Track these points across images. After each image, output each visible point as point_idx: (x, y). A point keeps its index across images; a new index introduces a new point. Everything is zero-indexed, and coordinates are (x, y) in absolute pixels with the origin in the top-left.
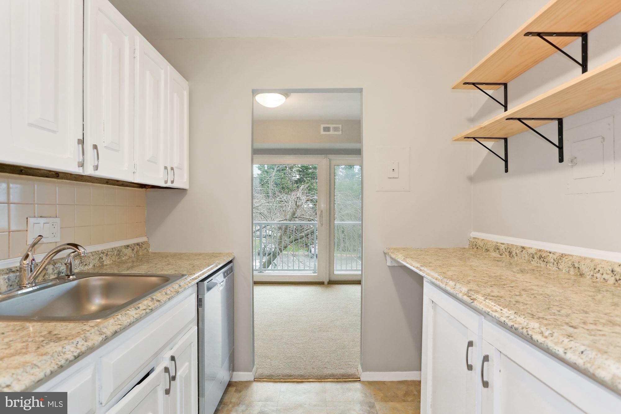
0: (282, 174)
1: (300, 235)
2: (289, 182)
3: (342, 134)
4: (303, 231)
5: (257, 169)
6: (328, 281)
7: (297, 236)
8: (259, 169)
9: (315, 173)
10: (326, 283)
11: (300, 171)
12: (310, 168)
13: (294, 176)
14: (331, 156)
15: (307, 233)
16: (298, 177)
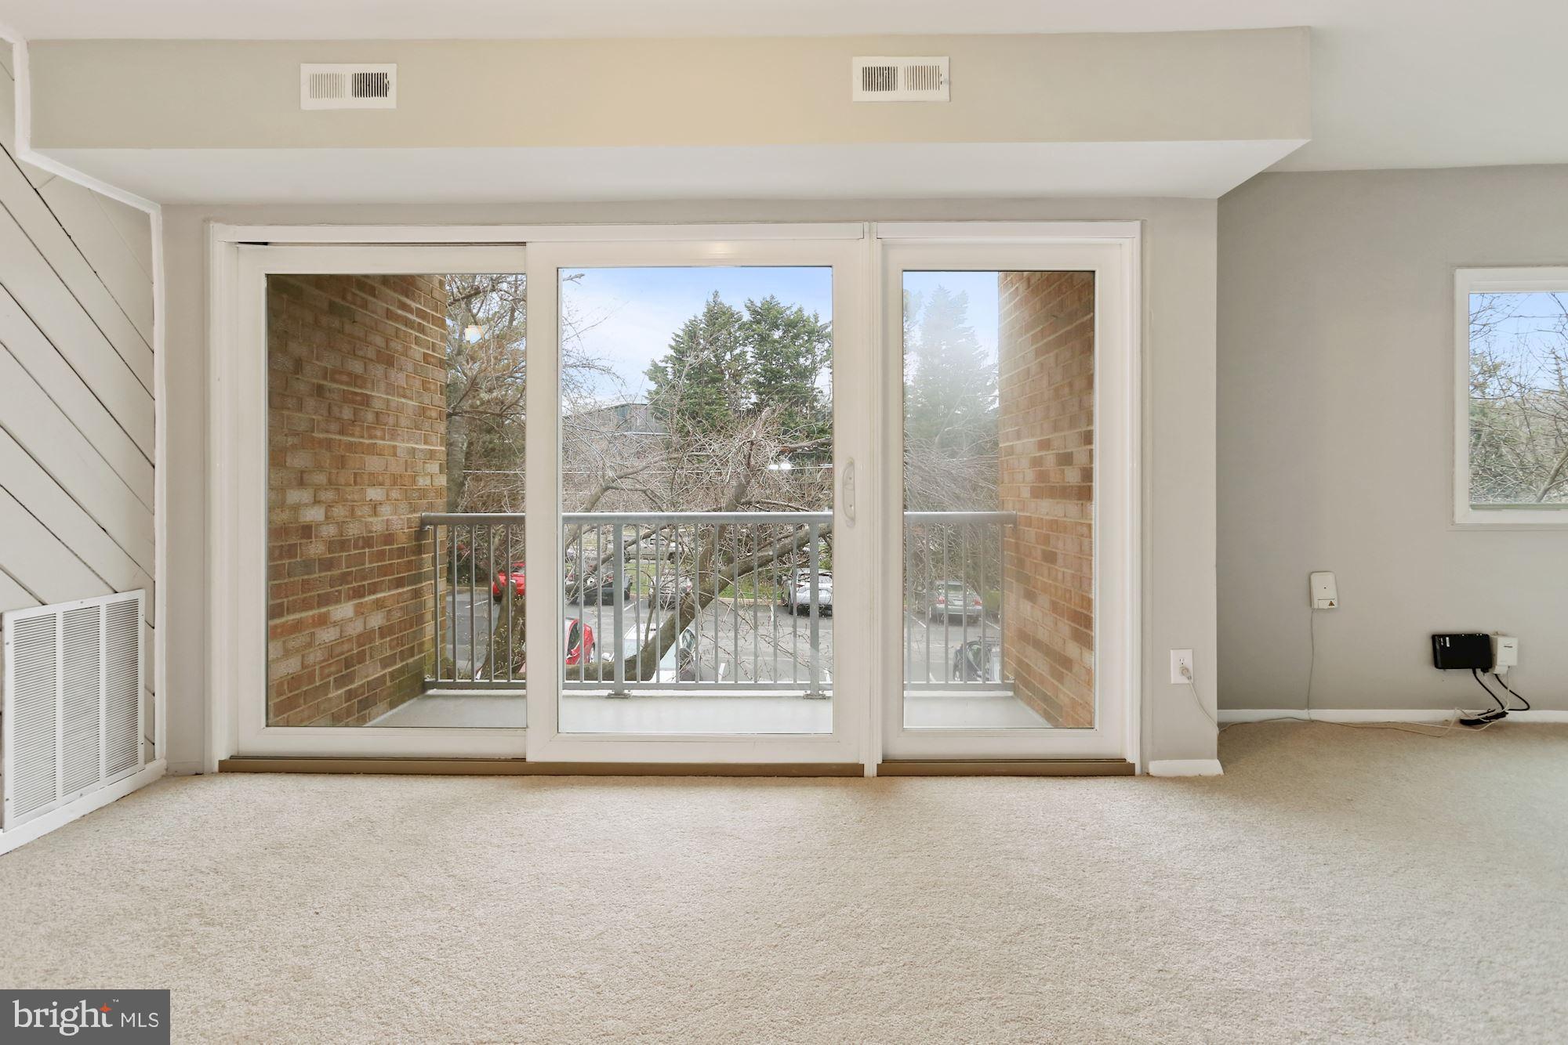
0: (713, 390)
1: (760, 554)
2: (730, 412)
3: (950, 100)
4: (770, 544)
5: (647, 378)
6: (880, 762)
7: (752, 558)
8: (651, 379)
9: (799, 388)
10: (871, 770)
11: (760, 384)
12: (787, 376)
13: (743, 395)
14: (887, 230)
15: (781, 548)
16: (754, 398)
